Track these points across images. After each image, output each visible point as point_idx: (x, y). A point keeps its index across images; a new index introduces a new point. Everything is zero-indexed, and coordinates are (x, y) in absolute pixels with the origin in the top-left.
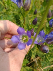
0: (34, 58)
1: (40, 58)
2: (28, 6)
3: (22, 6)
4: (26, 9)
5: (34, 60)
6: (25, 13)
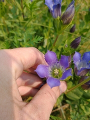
0: (59, 105)
2: (70, 17)
3: (60, 16)
4: (65, 22)
6: (62, 27)
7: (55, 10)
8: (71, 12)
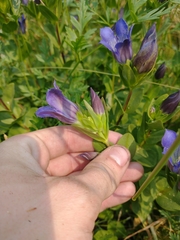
0: (146, 220)
1: (167, 224)
2: (150, 60)
3: (130, 59)
4: (141, 69)
5: (145, 228)
6: (136, 78)
7: (120, 51)
8: (151, 51)
